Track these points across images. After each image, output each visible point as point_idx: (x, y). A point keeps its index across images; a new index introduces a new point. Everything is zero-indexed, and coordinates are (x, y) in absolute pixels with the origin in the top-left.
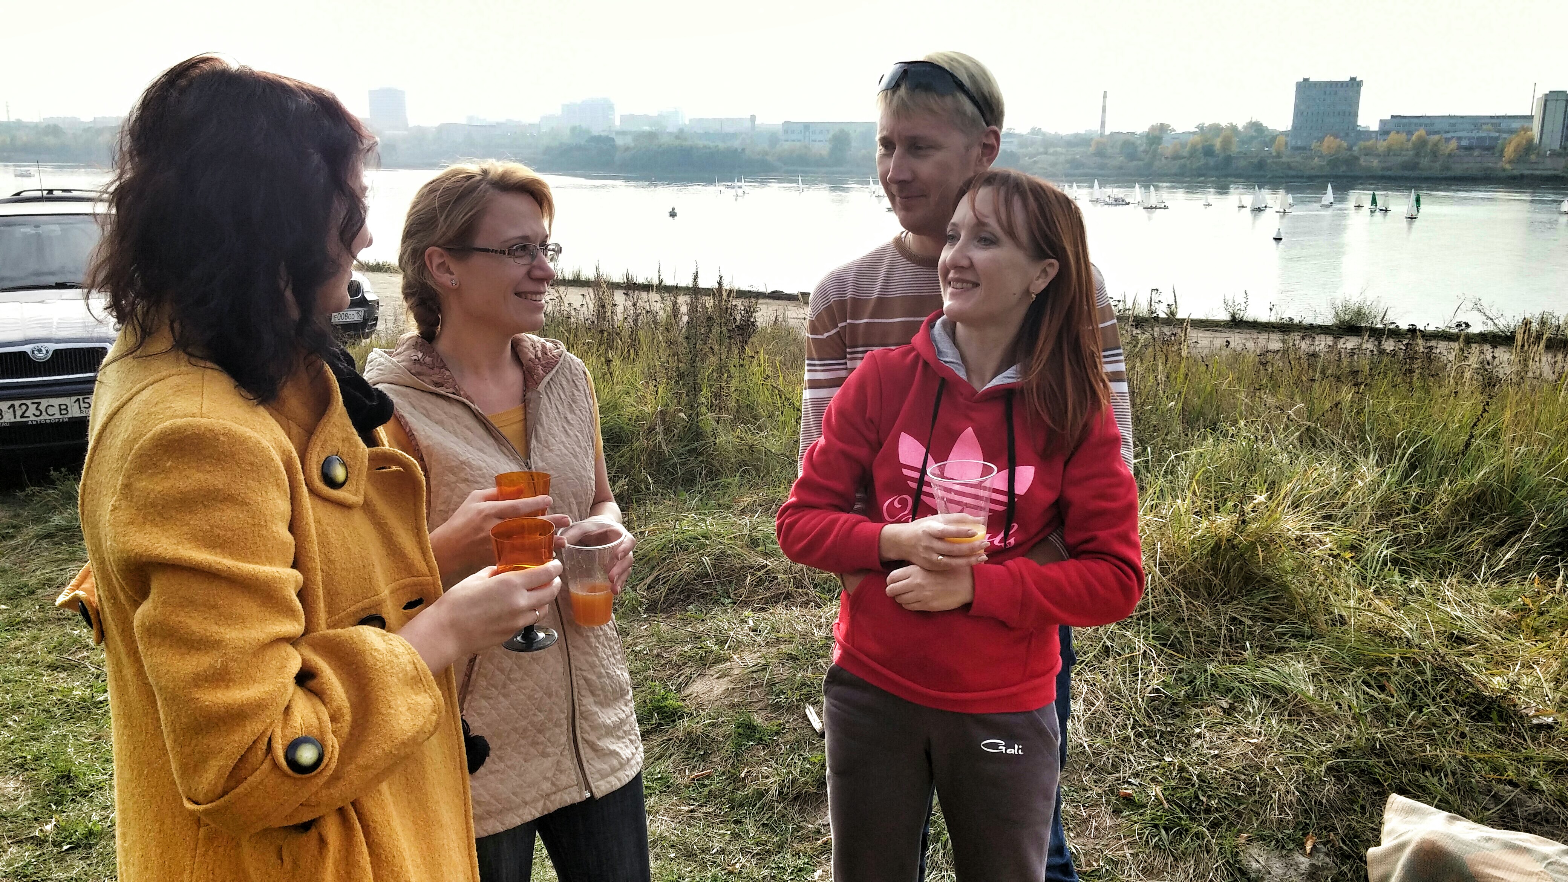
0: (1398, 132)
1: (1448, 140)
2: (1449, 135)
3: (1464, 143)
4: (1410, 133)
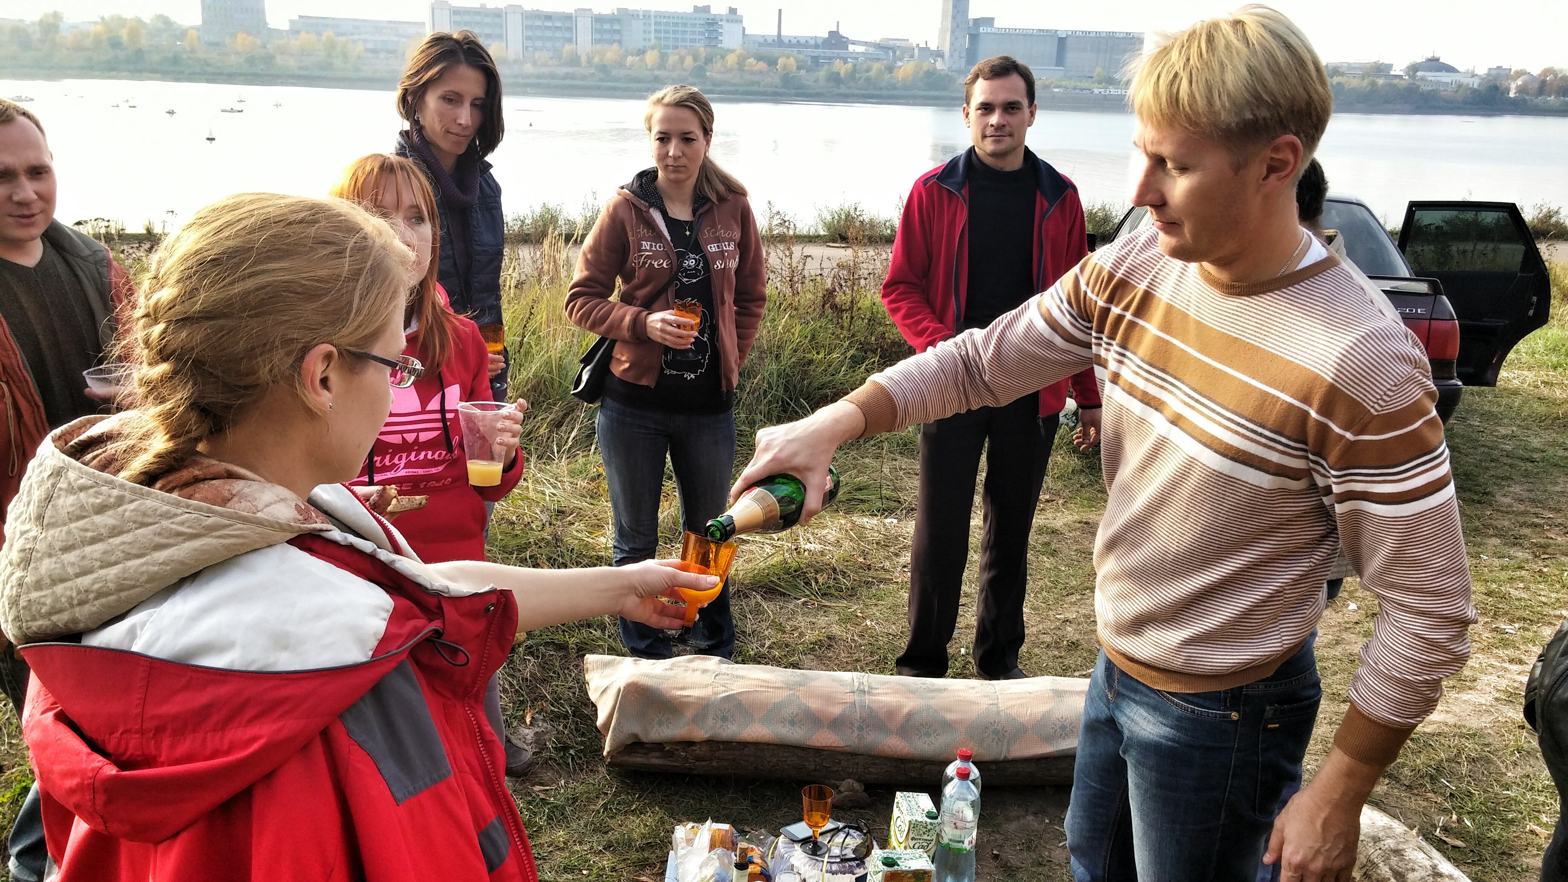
0: (307, 32)
1: (354, 42)
2: (356, 37)
3: (370, 46)
4: (319, 34)
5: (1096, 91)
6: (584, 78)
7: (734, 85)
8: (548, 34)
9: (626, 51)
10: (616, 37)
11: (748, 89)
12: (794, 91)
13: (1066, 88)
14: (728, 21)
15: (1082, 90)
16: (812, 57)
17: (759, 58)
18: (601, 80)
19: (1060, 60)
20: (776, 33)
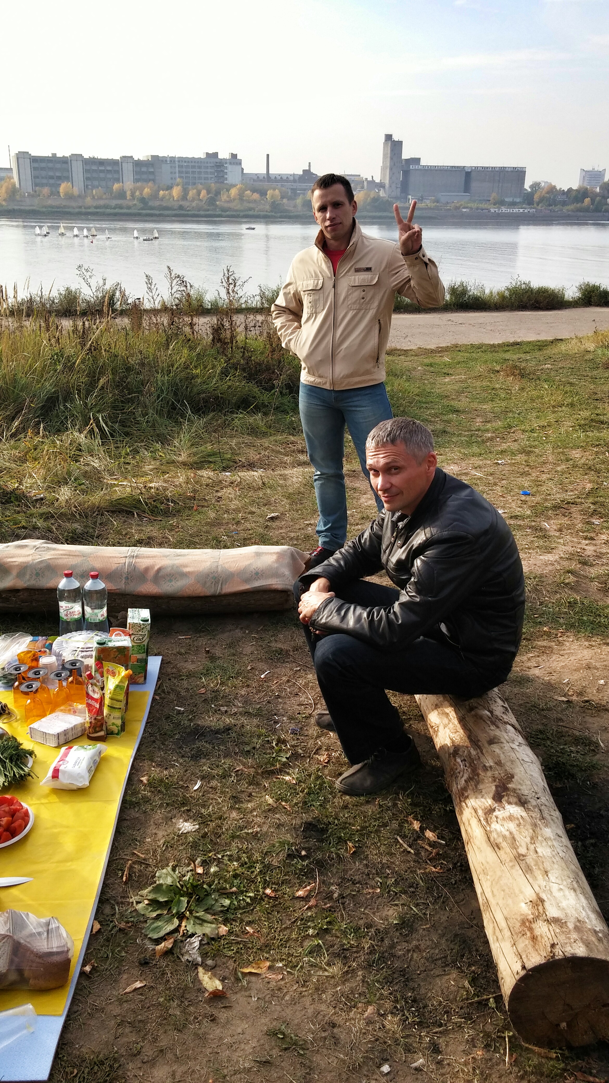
5: (492, 210)
6: (129, 208)
7: (236, 211)
8: (102, 175)
9: (159, 187)
10: (151, 177)
11: (247, 213)
12: (279, 214)
13: (471, 208)
14: (230, 163)
15: (482, 210)
16: (292, 189)
17: (254, 191)
18: (142, 209)
19: (467, 189)
20: (265, 172)
